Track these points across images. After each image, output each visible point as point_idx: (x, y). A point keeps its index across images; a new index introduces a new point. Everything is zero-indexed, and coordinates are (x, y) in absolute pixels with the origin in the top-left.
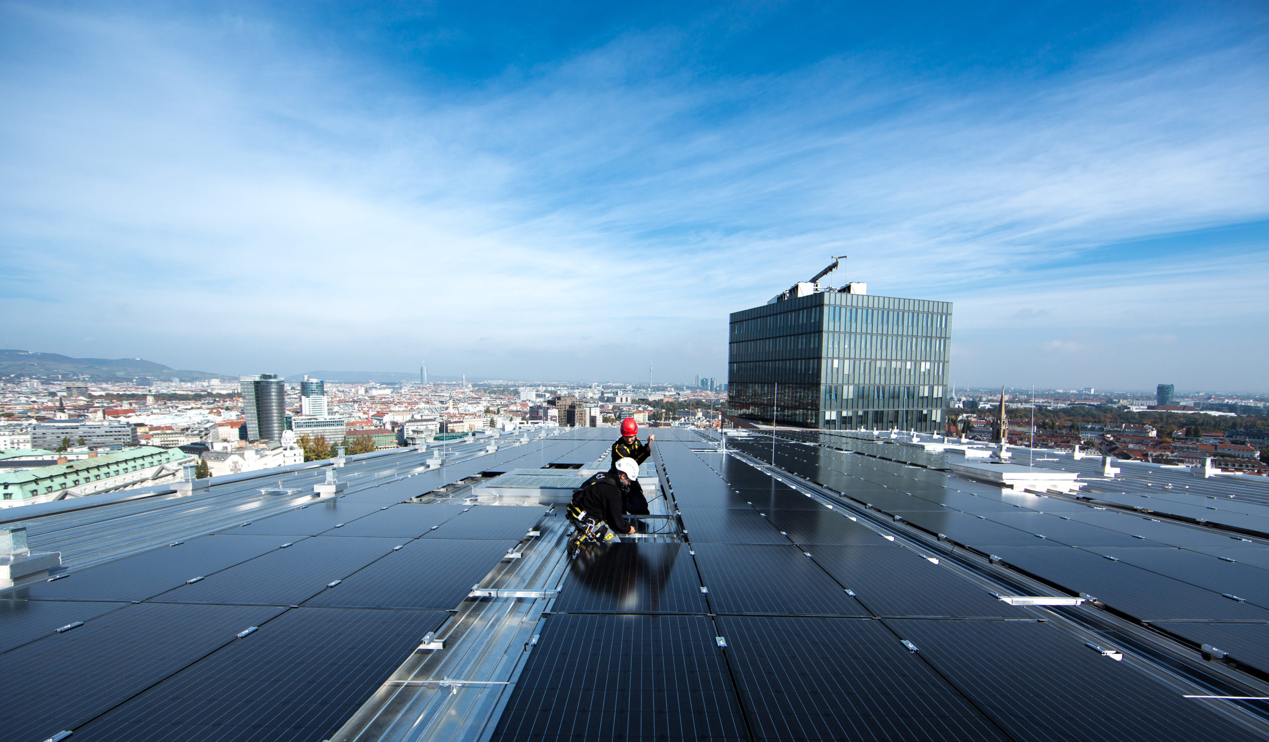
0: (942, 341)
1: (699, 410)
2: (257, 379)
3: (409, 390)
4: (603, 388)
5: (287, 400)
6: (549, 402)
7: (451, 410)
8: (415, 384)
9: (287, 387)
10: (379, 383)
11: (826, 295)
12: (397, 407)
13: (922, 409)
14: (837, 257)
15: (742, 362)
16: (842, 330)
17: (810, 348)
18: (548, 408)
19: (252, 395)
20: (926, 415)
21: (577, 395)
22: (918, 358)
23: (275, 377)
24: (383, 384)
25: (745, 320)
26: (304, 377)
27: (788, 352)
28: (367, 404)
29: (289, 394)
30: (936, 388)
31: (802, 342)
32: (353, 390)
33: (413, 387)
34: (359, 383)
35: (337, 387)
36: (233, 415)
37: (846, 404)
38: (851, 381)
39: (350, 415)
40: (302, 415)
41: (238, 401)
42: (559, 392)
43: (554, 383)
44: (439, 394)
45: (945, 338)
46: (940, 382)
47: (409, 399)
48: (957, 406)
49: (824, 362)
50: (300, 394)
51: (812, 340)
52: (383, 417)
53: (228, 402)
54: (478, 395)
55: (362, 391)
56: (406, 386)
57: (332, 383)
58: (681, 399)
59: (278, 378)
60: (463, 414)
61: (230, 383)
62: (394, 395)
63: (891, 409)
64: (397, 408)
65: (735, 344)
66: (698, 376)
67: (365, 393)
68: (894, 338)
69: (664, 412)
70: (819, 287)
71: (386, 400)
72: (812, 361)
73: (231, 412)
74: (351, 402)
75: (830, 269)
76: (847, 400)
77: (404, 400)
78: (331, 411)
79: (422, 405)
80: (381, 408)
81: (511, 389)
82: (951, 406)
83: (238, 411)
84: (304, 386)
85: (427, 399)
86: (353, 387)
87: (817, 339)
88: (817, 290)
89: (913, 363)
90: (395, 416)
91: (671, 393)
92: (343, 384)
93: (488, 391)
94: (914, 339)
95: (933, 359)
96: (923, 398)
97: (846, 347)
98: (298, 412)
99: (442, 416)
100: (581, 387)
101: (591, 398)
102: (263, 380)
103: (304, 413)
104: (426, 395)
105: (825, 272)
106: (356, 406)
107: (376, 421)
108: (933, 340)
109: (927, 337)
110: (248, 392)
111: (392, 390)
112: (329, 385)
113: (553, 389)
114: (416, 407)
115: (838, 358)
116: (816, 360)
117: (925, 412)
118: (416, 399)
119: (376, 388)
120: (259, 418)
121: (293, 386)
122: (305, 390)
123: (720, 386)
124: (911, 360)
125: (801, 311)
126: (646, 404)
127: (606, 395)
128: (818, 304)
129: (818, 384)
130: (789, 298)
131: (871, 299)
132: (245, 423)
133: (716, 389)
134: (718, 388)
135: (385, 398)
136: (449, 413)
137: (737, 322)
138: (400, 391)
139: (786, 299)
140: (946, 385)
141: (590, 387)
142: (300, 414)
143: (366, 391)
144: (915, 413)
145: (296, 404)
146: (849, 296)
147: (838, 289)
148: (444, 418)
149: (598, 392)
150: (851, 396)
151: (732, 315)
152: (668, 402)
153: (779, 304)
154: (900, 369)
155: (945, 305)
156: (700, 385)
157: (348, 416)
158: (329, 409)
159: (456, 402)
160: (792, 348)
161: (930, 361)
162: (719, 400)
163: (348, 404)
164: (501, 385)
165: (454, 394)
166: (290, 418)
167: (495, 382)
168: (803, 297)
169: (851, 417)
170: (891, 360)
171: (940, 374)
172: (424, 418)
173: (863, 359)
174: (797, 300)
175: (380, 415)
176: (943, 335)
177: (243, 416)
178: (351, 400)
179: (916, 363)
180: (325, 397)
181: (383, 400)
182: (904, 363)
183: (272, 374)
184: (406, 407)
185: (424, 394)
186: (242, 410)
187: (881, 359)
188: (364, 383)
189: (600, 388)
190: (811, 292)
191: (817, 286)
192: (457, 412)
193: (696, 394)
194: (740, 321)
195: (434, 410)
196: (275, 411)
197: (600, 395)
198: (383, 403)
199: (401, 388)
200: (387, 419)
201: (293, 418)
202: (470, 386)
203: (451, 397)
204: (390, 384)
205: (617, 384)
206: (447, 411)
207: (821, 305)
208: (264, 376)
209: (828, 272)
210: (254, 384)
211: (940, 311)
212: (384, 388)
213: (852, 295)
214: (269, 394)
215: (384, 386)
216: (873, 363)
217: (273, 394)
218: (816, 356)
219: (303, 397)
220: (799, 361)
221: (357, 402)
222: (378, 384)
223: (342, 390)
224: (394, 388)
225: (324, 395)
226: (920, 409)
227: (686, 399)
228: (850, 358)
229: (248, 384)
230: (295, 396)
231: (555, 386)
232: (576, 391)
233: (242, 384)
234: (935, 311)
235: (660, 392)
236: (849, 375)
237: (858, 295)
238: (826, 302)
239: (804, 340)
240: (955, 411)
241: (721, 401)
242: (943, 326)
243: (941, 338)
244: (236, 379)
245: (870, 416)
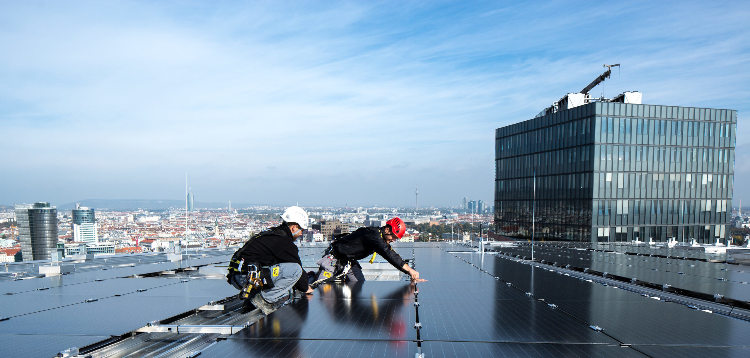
0: (726, 151)
1: (466, 233)
2: (31, 208)
3: (176, 217)
4: (368, 212)
5: (60, 228)
6: (314, 227)
7: (217, 236)
8: (182, 210)
9: (60, 216)
10: (148, 210)
11: (598, 106)
12: (164, 233)
13: (703, 225)
14: (609, 65)
15: (509, 179)
16: (616, 141)
17: (581, 162)
18: (313, 233)
19: (26, 224)
20: (709, 231)
21: (342, 220)
22: (700, 170)
23: (48, 205)
24: (151, 211)
25: (512, 135)
26: (75, 206)
27: (558, 167)
28: (136, 231)
29: (61, 223)
30: (719, 202)
31: (572, 155)
32: (123, 217)
33: (180, 214)
34: (128, 210)
35: (107, 215)
36: (9, 243)
37: (622, 219)
38: (626, 195)
39: (120, 243)
40: (73, 243)
41: (13, 229)
42: (324, 217)
43: (319, 208)
44: (205, 220)
45: (730, 149)
46: (724, 196)
47: (176, 226)
48: (743, 226)
49: (596, 176)
50: (72, 222)
51: (583, 153)
52: (151, 243)
53: (5, 230)
54: (243, 220)
55: (131, 218)
56: (174, 213)
57: (102, 211)
58: (448, 223)
59: (51, 206)
60: (228, 239)
61: (6, 212)
62: (162, 222)
63: (670, 225)
64: (164, 235)
65: (502, 160)
66: (465, 199)
67: (134, 220)
68: (673, 149)
69: (430, 236)
70: (590, 98)
71: (154, 227)
72: (583, 175)
73: (7, 240)
74: (121, 229)
75: (602, 78)
76: (622, 215)
77: (171, 226)
78: (101, 238)
79: (189, 232)
80: (149, 235)
81: (276, 214)
82: (737, 226)
83: (14, 239)
84: (75, 213)
85: (194, 225)
86: (122, 215)
87: (588, 152)
88: (588, 101)
89: (694, 175)
90: (163, 243)
91: (437, 217)
92: (113, 212)
93: (253, 217)
94: (695, 150)
95: (715, 171)
96: (705, 212)
97: (620, 159)
98: (70, 239)
99: (209, 242)
100: (346, 211)
101: (356, 222)
102: (36, 208)
103: (75, 240)
104: (193, 222)
105: (597, 82)
106: (125, 232)
107: (144, 247)
108: (716, 151)
109: (708, 148)
110: (23, 220)
111: (160, 217)
112: (100, 213)
113: (318, 214)
114: (183, 234)
115: (612, 171)
116: (588, 174)
117: (707, 227)
118: (183, 226)
119: (144, 215)
120: (33, 245)
121: (66, 214)
122: (77, 218)
123: (488, 209)
124: (691, 173)
125: (571, 124)
126: (412, 228)
127: (371, 219)
128: (589, 114)
129: (591, 199)
130: (559, 111)
131: (647, 108)
132: (21, 251)
133: (484, 212)
134: (486, 211)
135: (153, 225)
136: (215, 239)
137: (504, 137)
138: (168, 218)
139: (555, 112)
140: (731, 199)
141: (355, 212)
142: (72, 241)
143: (135, 219)
144: (696, 229)
145: (68, 232)
146: (623, 105)
147: (611, 99)
148: (210, 243)
149: (363, 216)
150: (626, 212)
151: (499, 131)
152: (434, 226)
153: (548, 116)
154: (680, 182)
155: (729, 113)
156: (467, 207)
157: (118, 242)
158: (99, 237)
159: (222, 228)
160: (562, 162)
161: (713, 173)
162: (487, 223)
163: (117, 231)
164: (266, 210)
165: (220, 220)
166: (63, 245)
167: (260, 208)
168: (573, 109)
169: (626, 234)
170: (670, 173)
171: (724, 186)
172: (191, 244)
173: (639, 172)
174: (567, 112)
175: (148, 242)
176: (727, 145)
177: (19, 243)
178: (120, 227)
179: (697, 175)
180: (96, 224)
181: (151, 227)
182: (683, 176)
183: (45, 203)
184: (173, 233)
185: (190, 220)
186: (18, 238)
187: (658, 172)
188: (133, 211)
189: (366, 213)
190: (582, 103)
191: (588, 97)
192: (223, 238)
193: (463, 217)
194: (506, 137)
195: (201, 236)
196: (48, 238)
197: (365, 219)
198: (151, 230)
199: (168, 215)
200: (155, 245)
201: (65, 245)
202: (236, 212)
203: (217, 223)
204: (158, 211)
205: (383, 209)
206: (214, 237)
207: (593, 116)
208: (38, 205)
209: (600, 82)
210: (28, 212)
211: (723, 119)
212: (152, 215)
213: (626, 104)
214: (42, 222)
215: (152, 213)
216: (650, 176)
217: (46, 222)
218: (587, 170)
219: (75, 225)
220: (570, 176)
221: (126, 229)
222: (146, 212)
223: (111, 217)
224: (161, 215)
225: (94, 223)
226: (702, 225)
227: (453, 222)
228: (624, 172)
229: (22, 213)
230: (67, 224)
231: (320, 211)
232: (341, 215)
233: (17, 212)
234: (718, 119)
235: (426, 216)
236: (623, 189)
237: (632, 104)
238: (598, 112)
239: (575, 153)
240: (741, 232)
241: (489, 224)
242: (727, 136)
243: (724, 149)
244: (12, 208)
245: (647, 231)
